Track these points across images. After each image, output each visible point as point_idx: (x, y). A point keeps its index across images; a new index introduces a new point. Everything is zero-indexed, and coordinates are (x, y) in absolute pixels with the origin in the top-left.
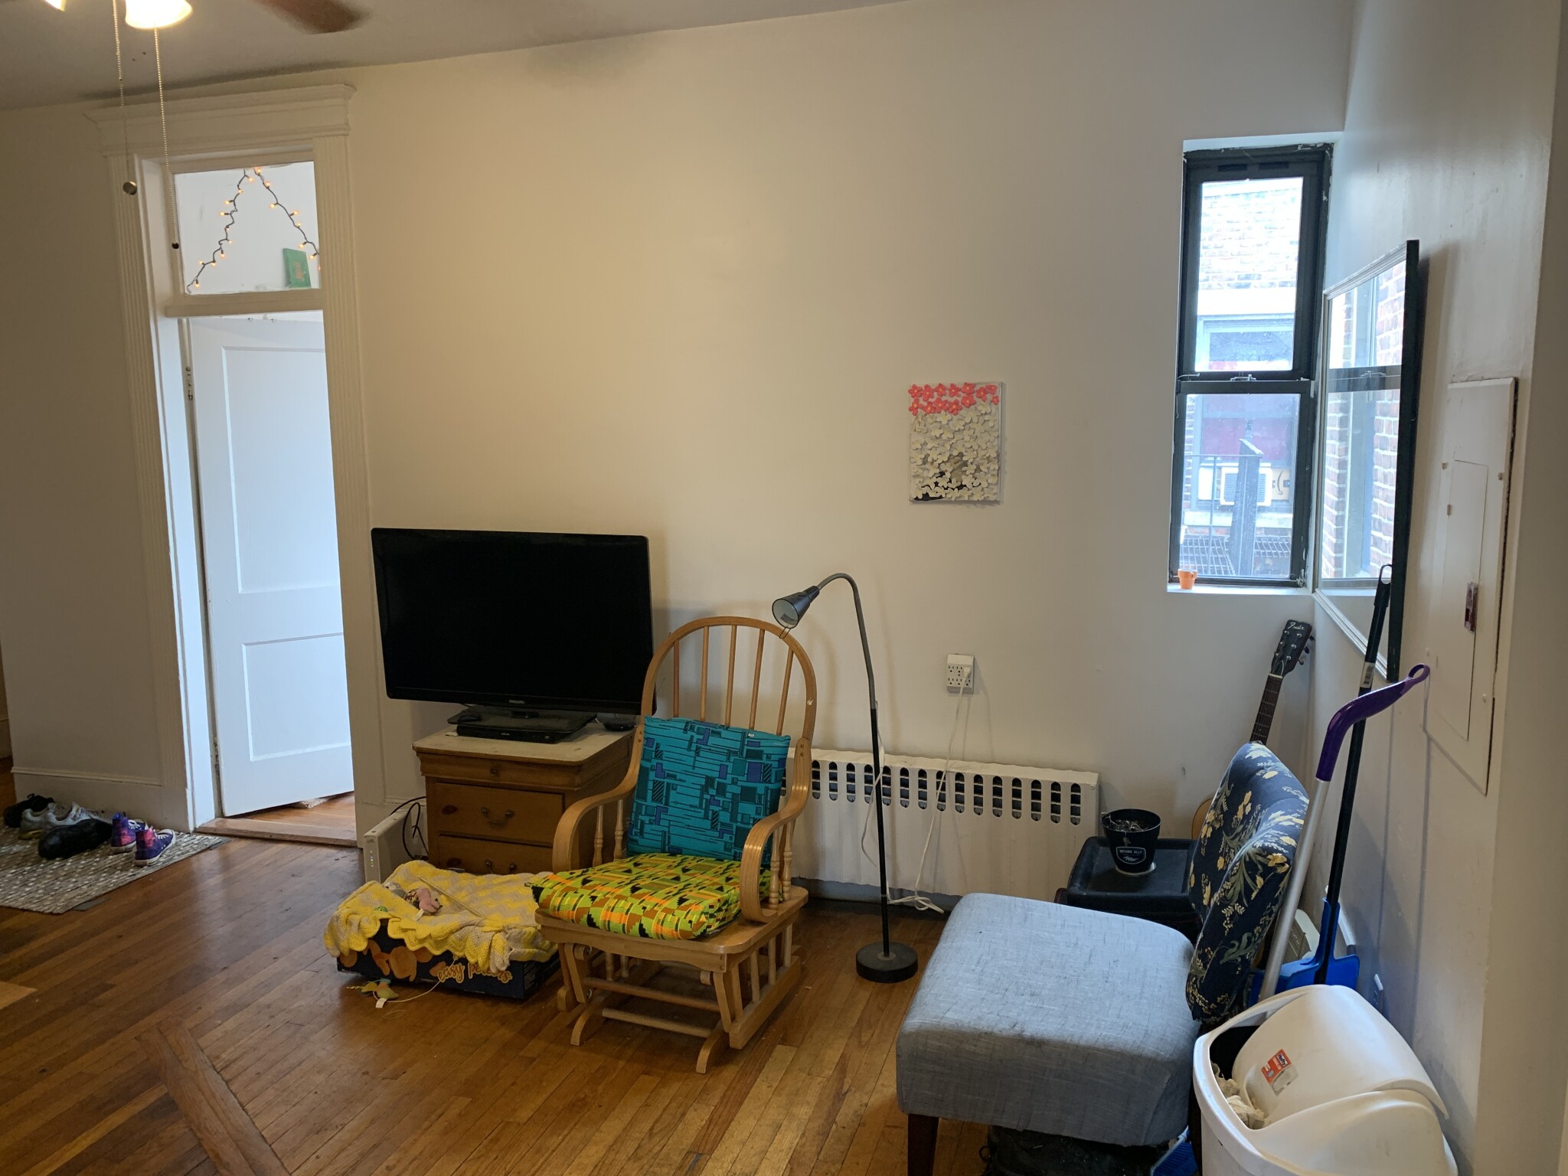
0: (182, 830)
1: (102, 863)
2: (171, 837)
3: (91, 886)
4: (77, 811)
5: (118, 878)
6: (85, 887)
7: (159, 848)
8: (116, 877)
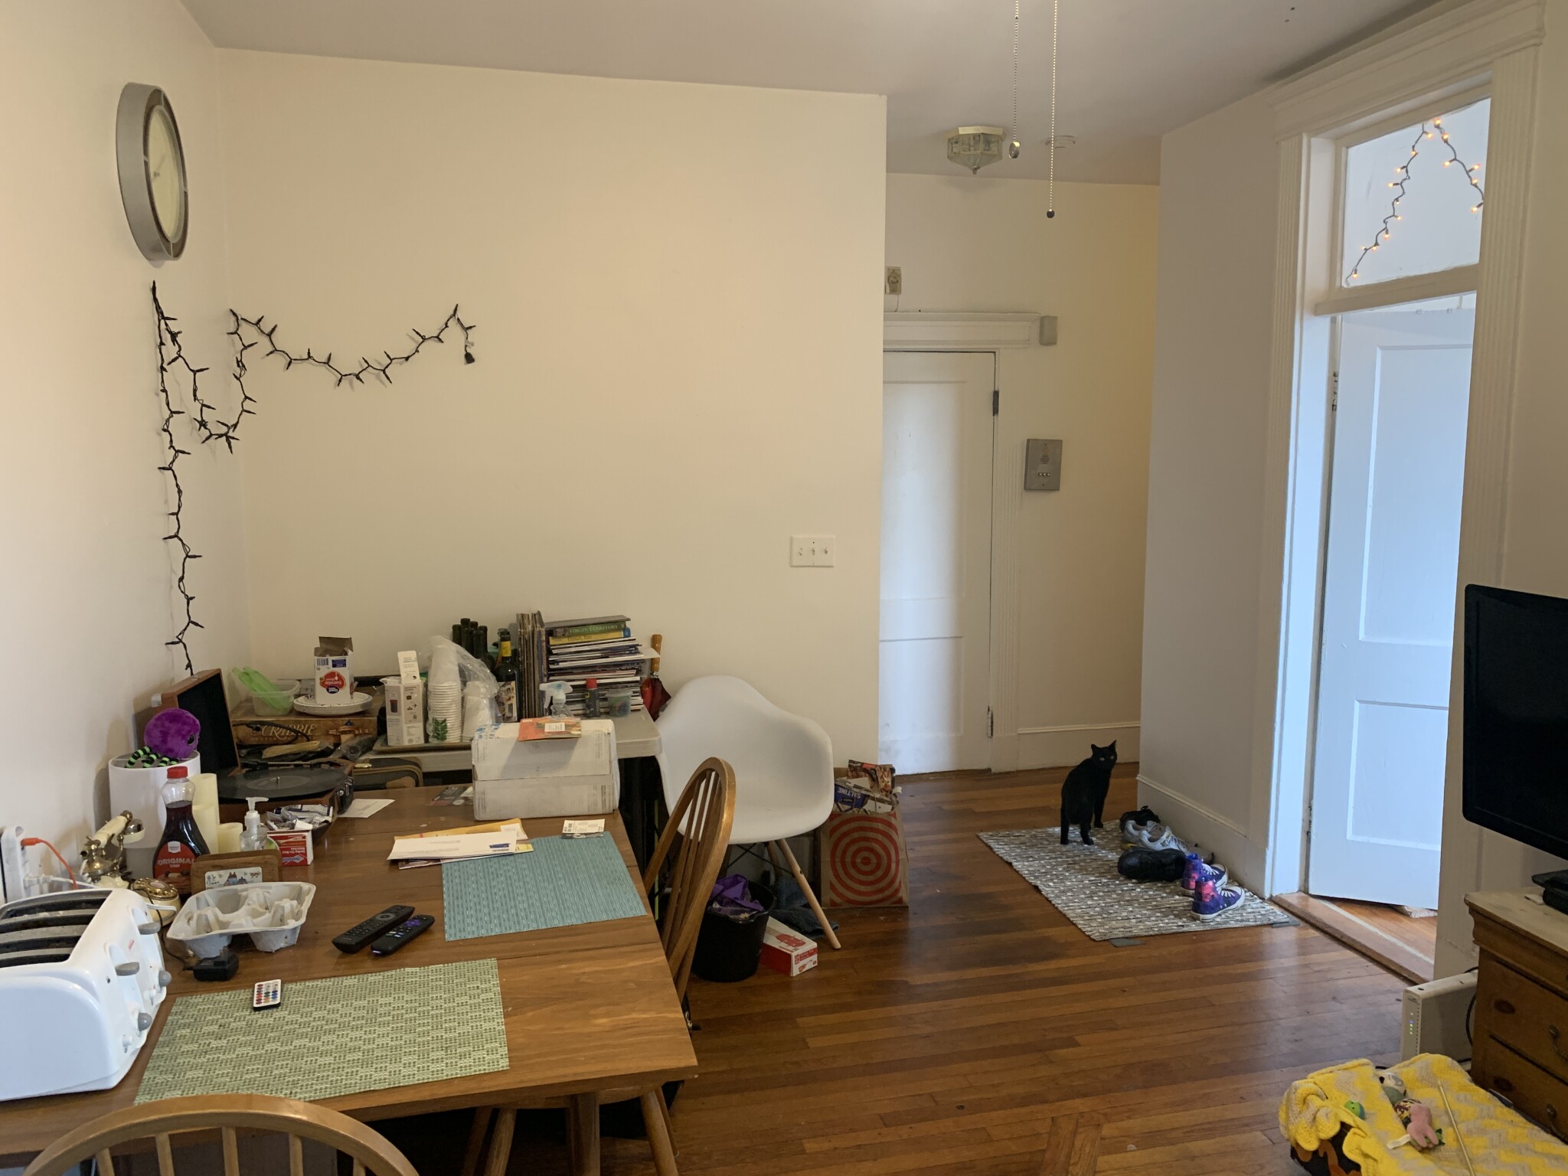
0: (1257, 893)
1: (1165, 900)
2: (1238, 897)
3: (1140, 922)
4: (1168, 837)
5: (1167, 923)
6: (1134, 921)
7: (1218, 905)
8: (1167, 921)
